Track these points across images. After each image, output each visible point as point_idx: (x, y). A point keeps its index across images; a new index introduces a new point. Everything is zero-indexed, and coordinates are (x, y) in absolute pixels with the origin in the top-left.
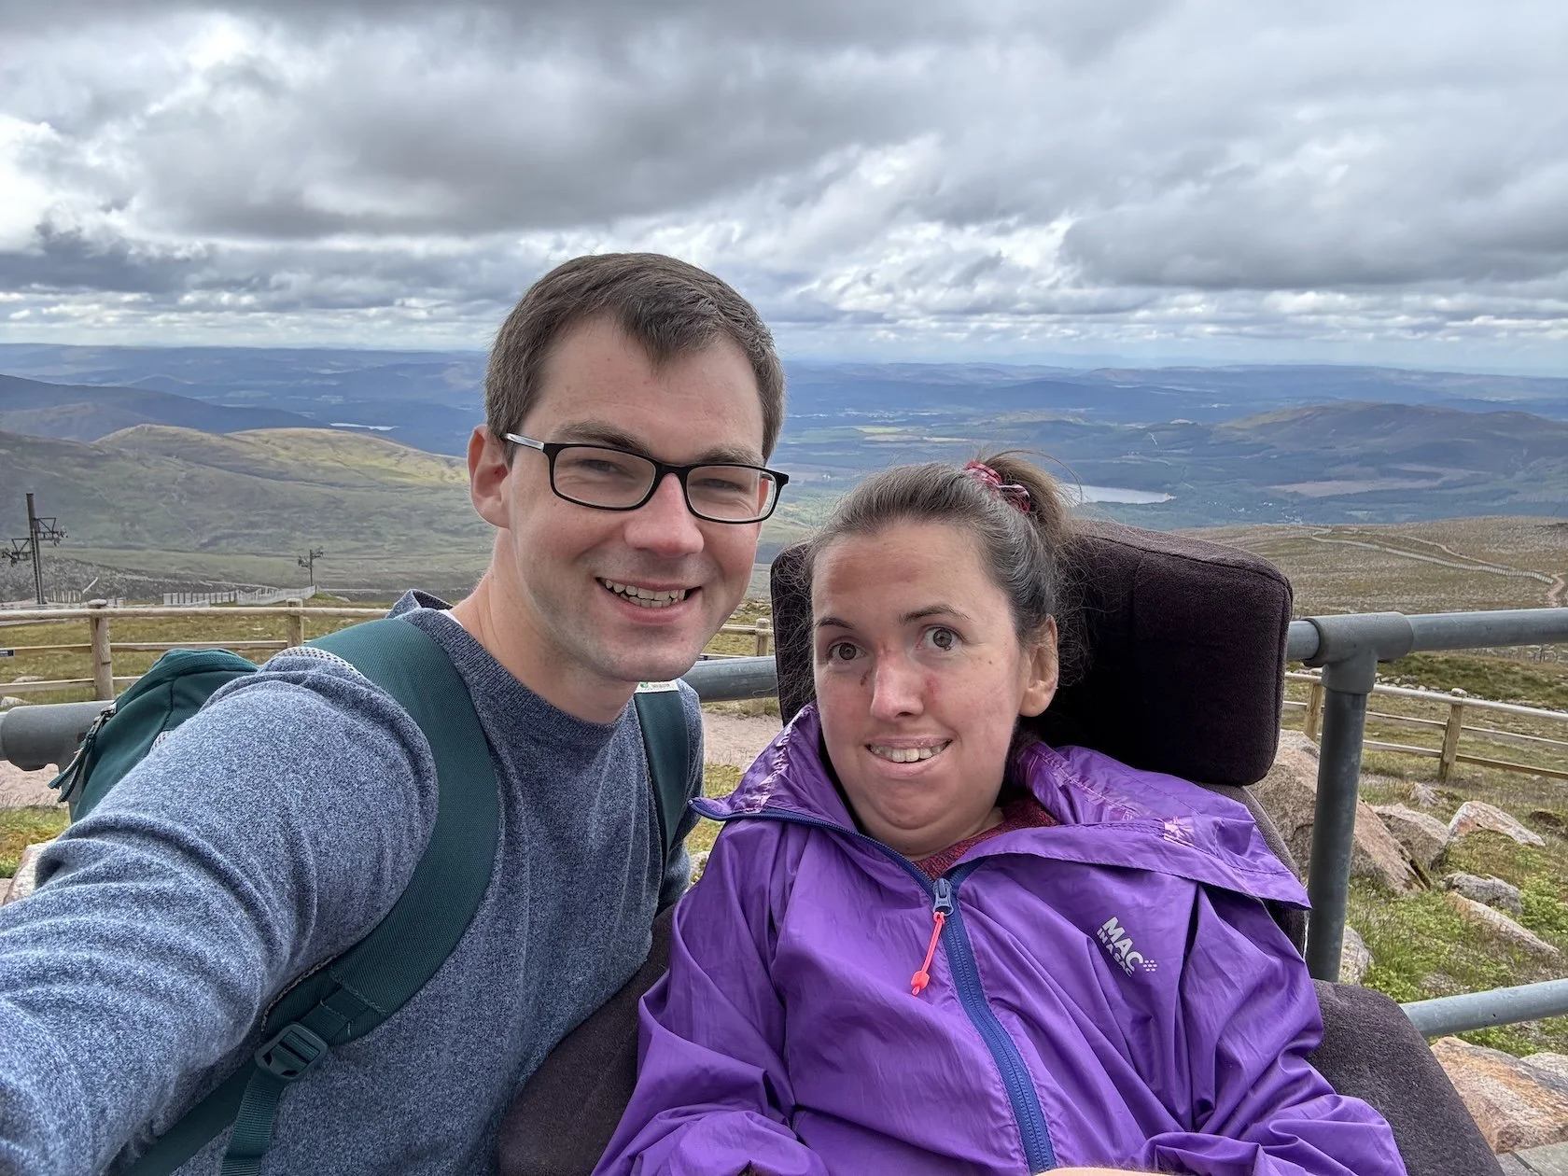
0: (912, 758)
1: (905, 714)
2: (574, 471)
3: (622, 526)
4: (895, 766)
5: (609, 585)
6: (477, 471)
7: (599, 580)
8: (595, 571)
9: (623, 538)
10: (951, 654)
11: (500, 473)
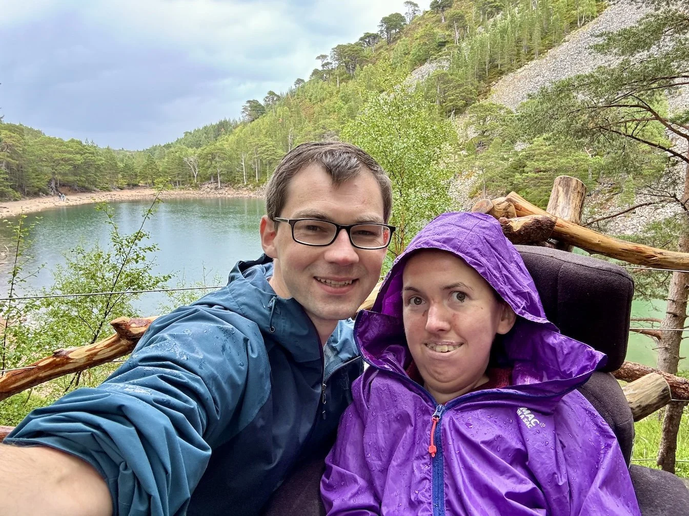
0: (446, 350)
1: (442, 330)
2: (302, 231)
3: (323, 253)
4: (437, 354)
5: (319, 279)
6: (264, 236)
7: (315, 278)
8: (313, 274)
9: (324, 258)
10: (464, 304)
11: (273, 235)
